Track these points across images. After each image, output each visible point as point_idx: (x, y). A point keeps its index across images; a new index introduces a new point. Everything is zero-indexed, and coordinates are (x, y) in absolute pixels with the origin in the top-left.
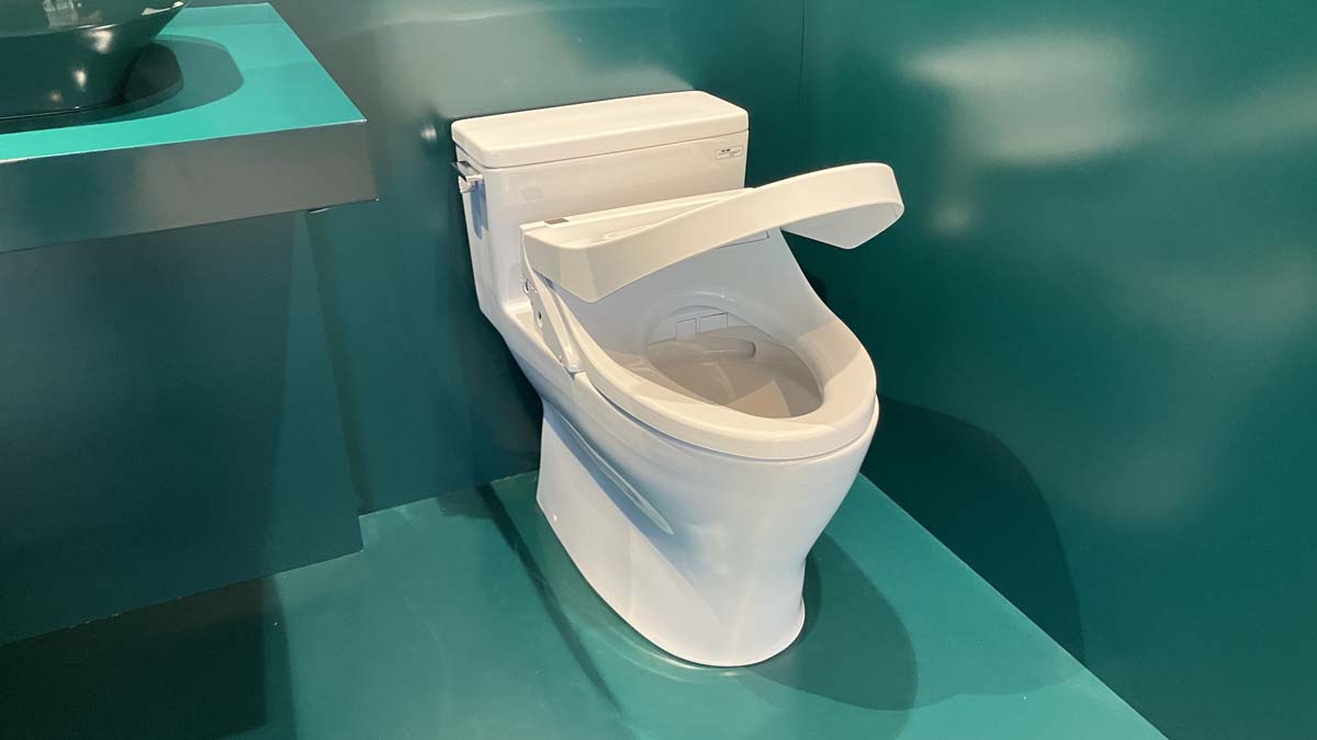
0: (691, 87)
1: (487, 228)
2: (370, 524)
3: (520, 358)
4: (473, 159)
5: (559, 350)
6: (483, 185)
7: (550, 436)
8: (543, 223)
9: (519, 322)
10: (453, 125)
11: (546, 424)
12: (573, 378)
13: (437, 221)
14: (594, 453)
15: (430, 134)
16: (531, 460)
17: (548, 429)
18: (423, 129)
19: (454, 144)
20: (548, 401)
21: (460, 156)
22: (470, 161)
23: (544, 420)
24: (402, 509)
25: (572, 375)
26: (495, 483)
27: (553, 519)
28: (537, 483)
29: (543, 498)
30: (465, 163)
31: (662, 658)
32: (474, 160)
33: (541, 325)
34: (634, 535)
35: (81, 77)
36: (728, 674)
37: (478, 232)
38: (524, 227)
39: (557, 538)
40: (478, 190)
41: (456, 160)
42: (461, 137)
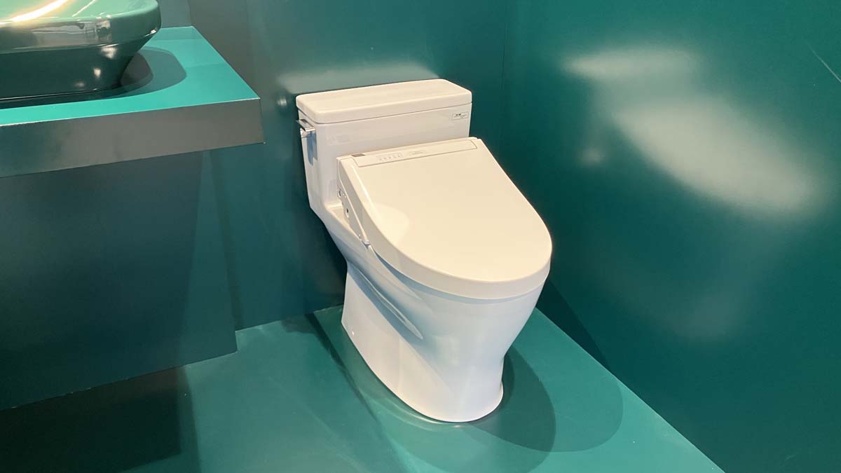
0: (437, 77)
1: (317, 159)
2: (241, 336)
3: (334, 235)
4: (309, 118)
5: (359, 232)
6: (315, 134)
7: (351, 283)
8: (350, 156)
9: (334, 214)
10: (297, 98)
11: (349, 277)
12: (367, 247)
13: (285, 154)
14: (379, 293)
15: (283, 102)
16: (339, 299)
17: (350, 279)
18: (279, 99)
19: (297, 109)
20: (352, 262)
21: (301, 116)
22: (307, 119)
23: (348, 274)
24: (260, 327)
25: (367, 246)
26: (317, 312)
27: (352, 334)
28: (342, 312)
29: (346, 321)
30: (304, 121)
31: (418, 417)
32: (311, 119)
33: (348, 216)
34: (402, 342)
35: (98, 72)
36: (457, 426)
37: (310, 161)
38: (339, 158)
39: (354, 346)
40: (312, 137)
41: (298, 119)
42: (302, 105)
